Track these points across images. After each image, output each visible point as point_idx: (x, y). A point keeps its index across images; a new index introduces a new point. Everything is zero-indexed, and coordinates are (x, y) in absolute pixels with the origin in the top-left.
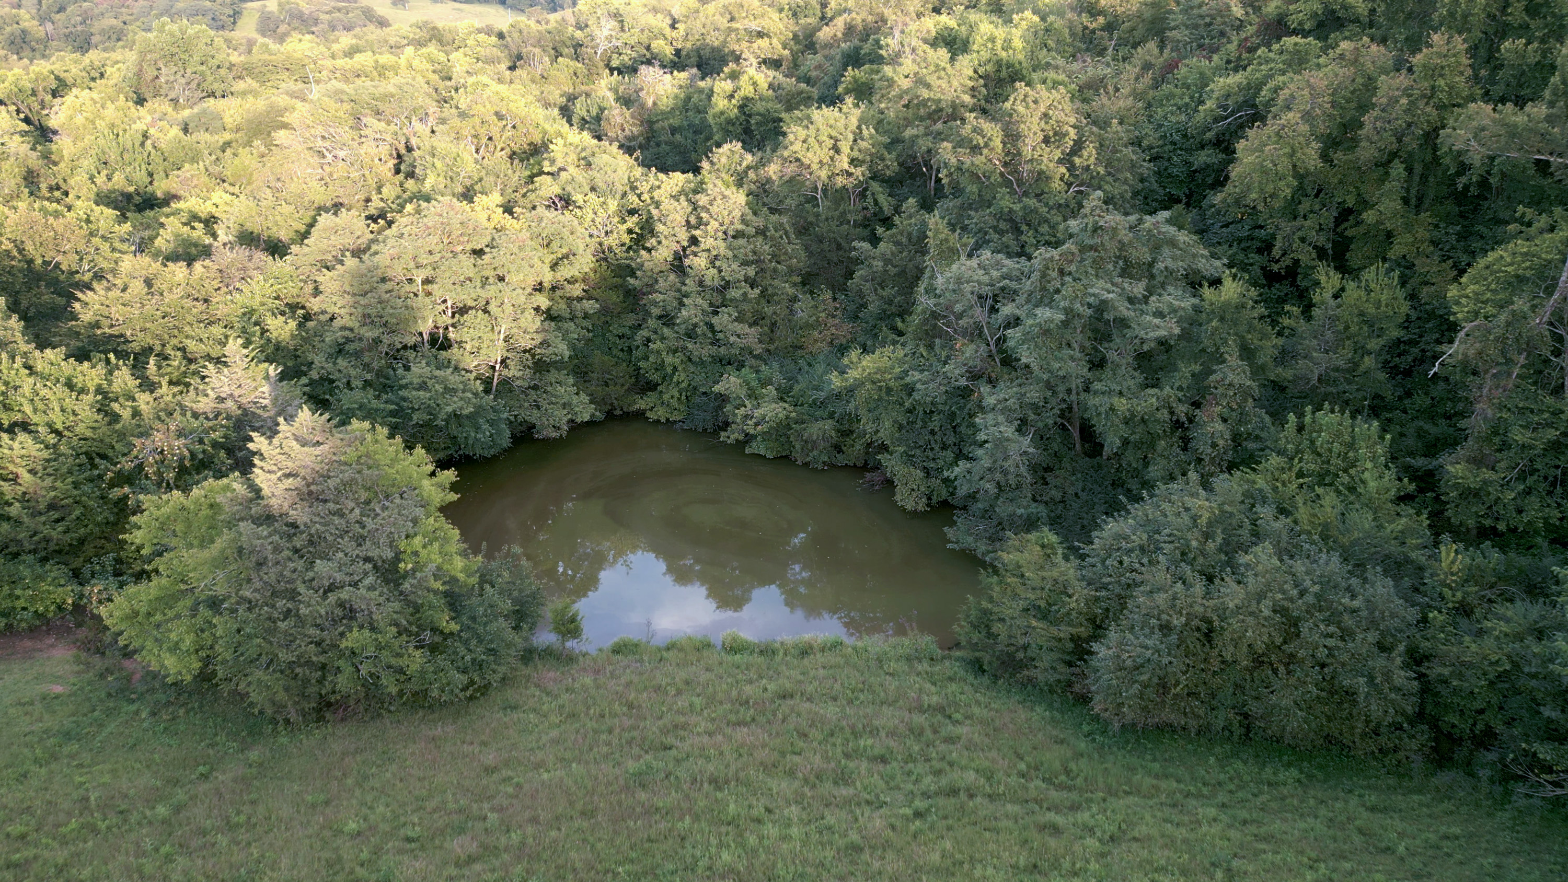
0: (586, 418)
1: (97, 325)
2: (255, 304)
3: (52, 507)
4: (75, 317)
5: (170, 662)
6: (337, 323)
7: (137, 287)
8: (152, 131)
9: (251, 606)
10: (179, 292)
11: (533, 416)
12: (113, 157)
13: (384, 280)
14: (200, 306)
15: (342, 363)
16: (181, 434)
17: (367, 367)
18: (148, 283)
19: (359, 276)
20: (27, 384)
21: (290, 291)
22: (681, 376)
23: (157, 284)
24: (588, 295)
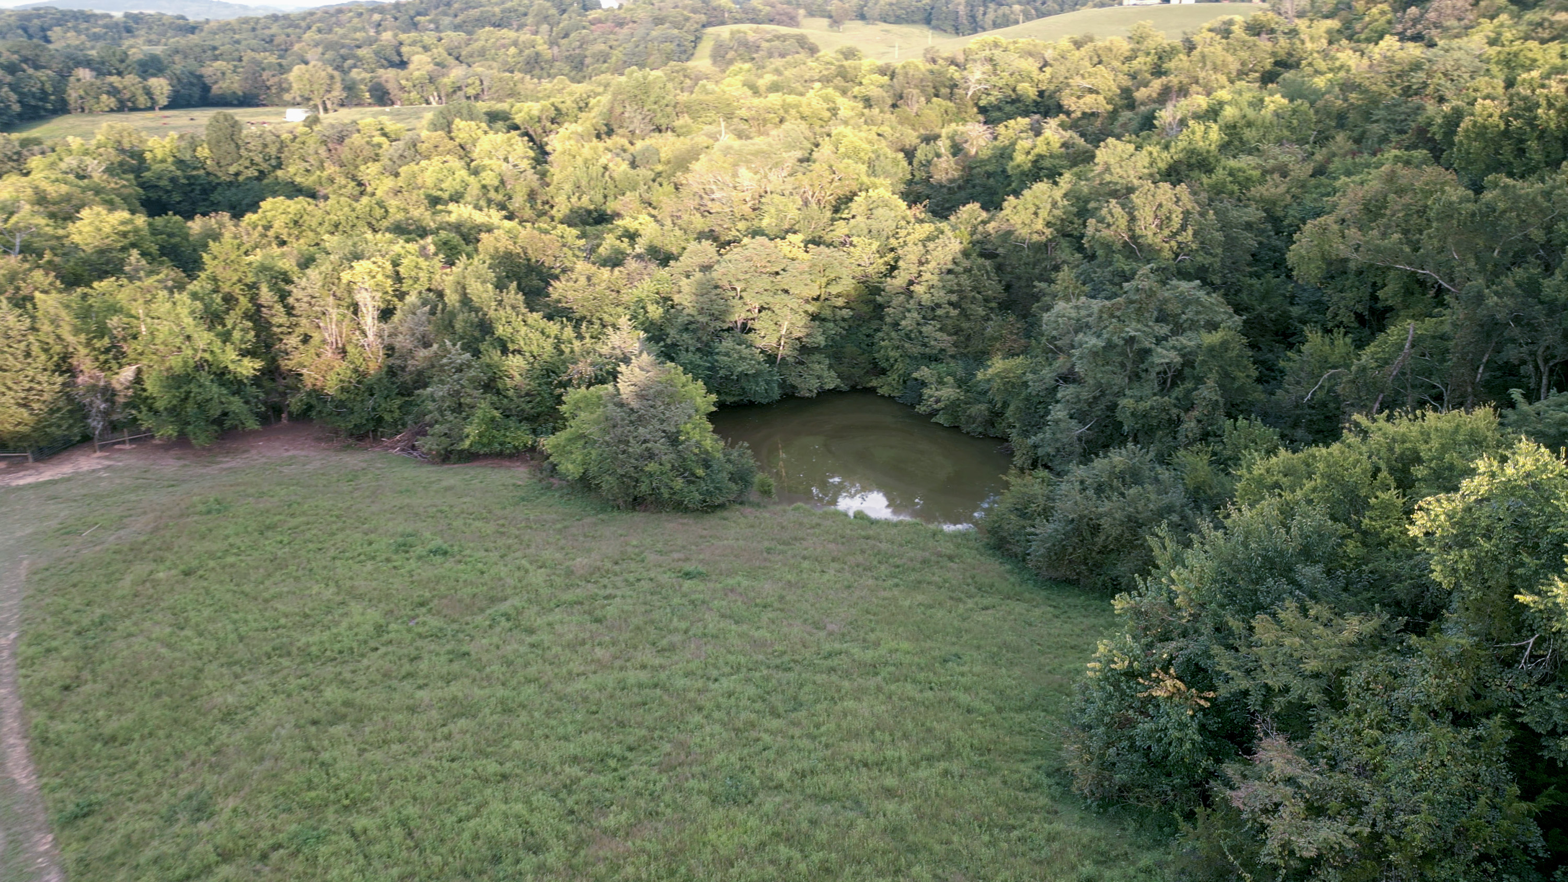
0: (832, 386)
1: (559, 301)
2: (643, 296)
3: (527, 394)
4: (548, 295)
5: (570, 467)
6: (686, 311)
7: (583, 281)
8: (611, 165)
9: (608, 444)
10: (604, 285)
11: (797, 382)
12: (584, 183)
13: (716, 287)
14: (614, 294)
15: (685, 336)
16: (592, 364)
17: (699, 339)
18: (589, 279)
19: (700, 284)
20: (523, 330)
21: (665, 289)
22: (898, 366)
23: (594, 280)
24: (847, 306)
